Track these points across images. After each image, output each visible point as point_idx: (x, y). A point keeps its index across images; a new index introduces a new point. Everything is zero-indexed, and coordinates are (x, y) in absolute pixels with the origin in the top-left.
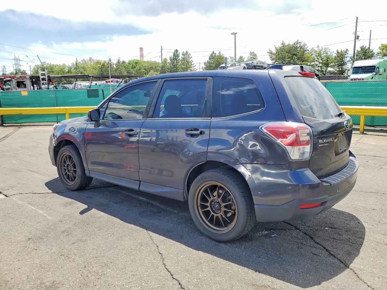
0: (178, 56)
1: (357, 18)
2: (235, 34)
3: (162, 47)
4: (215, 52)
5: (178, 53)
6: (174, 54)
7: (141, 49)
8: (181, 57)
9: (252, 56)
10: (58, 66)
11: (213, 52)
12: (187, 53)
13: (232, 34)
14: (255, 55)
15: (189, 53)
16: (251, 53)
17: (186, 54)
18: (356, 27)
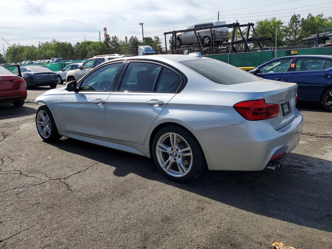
0: (109, 39)
1: (219, 12)
2: (142, 24)
3: (100, 32)
4: (133, 37)
5: (109, 37)
6: (106, 38)
7: (105, 29)
8: (111, 39)
9: (156, 39)
10: (27, 46)
11: (132, 36)
12: (115, 36)
13: (140, 24)
14: (158, 39)
15: (117, 37)
16: (155, 38)
17: (115, 38)
18: (218, 18)
